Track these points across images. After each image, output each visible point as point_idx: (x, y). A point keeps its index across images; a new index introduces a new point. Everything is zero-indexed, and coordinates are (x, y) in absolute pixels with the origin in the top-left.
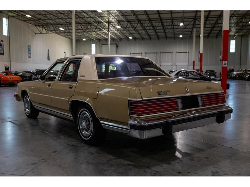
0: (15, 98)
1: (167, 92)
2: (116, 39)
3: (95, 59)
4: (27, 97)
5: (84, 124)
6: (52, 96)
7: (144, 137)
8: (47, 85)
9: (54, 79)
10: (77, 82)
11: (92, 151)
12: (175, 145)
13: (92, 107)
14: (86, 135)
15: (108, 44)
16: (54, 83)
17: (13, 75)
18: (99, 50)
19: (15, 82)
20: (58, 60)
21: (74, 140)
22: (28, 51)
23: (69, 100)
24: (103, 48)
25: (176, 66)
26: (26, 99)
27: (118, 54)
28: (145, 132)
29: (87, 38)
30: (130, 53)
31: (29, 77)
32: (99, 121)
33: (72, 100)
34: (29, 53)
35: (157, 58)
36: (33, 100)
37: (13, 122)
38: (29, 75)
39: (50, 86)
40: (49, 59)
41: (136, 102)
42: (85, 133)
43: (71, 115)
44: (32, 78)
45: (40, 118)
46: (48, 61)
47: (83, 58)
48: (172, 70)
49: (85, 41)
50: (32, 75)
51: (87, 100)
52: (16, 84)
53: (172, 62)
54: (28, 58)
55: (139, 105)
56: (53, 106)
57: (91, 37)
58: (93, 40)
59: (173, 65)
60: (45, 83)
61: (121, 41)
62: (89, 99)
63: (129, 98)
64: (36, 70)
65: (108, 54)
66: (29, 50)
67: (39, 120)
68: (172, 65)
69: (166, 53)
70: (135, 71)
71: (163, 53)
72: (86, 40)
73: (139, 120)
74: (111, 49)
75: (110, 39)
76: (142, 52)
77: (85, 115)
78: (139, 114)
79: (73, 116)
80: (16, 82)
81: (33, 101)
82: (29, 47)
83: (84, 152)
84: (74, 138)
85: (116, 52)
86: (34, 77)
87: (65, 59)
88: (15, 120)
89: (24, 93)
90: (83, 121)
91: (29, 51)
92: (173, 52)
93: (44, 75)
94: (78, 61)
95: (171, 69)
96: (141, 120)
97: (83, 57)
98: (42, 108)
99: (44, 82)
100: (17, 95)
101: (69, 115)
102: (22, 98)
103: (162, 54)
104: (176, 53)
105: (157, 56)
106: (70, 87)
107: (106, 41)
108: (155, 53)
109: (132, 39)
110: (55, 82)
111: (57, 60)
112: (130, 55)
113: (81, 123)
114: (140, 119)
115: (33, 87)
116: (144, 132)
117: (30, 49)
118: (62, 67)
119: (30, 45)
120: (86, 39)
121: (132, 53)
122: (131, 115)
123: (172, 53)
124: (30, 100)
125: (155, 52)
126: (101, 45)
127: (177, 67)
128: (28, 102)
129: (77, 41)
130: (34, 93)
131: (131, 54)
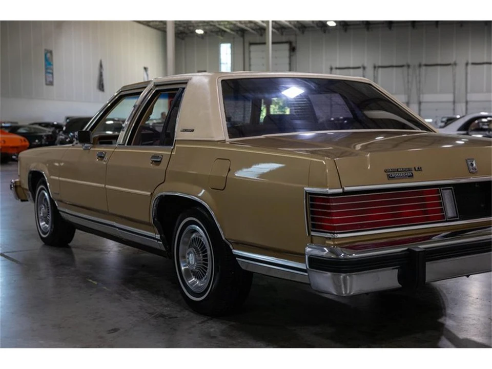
0: (11, 193)
1: (414, 172)
2: (291, 28)
3: (220, 84)
4: (44, 189)
5: (191, 258)
6: (107, 186)
7: (348, 292)
8: (97, 157)
9: (114, 141)
10: (172, 148)
11: (212, 330)
12: (441, 320)
13: (212, 213)
14: (197, 287)
15: (267, 42)
16: (113, 150)
17: (7, 131)
18: (241, 59)
19: (10, 152)
20: (124, 87)
21: (165, 303)
22: (46, 65)
23: (152, 194)
24: (252, 55)
25: (467, 102)
26: (41, 193)
27: (296, 71)
28: (350, 276)
29: (207, 28)
30: (331, 69)
31: (48, 136)
32: (231, 250)
33: (159, 194)
34: (49, 71)
35: (410, 80)
36: (59, 197)
37: (6, 254)
38: (49, 131)
39: (103, 157)
40: (101, 87)
41: (326, 198)
42: (194, 283)
43: (158, 236)
44: (56, 139)
45: (77, 247)
46: (101, 93)
47: (189, 82)
48: (454, 116)
49: (202, 36)
50: (57, 131)
51: (200, 195)
52: (14, 157)
53: (454, 93)
54: (45, 87)
55: (334, 204)
56: (110, 211)
57: (220, 25)
58: (225, 32)
59: (456, 100)
60: (90, 149)
61: (303, 32)
62: (203, 191)
63: (308, 187)
64: (68, 118)
65: (268, 70)
66: (49, 62)
67: (74, 250)
68: (454, 102)
69: (437, 65)
70: (345, 119)
71: (426, 65)
72: (205, 32)
73: (335, 245)
74: (274, 57)
75: (273, 27)
76: (366, 65)
77: (194, 235)
78: (332, 230)
79: (162, 239)
80: (15, 151)
81: (60, 201)
82: (49, 55)
83: (190, 333)
84: (166, 297)
85: (290, 64)
86: (61, 137)
87: (143, 86)
88: (14, 250)
89: (36, 178)
90: (188, 252)
91: (48, 66)
92: (457, 62)
93: (88, 130)
94: (177, 89)
95: (452, 111)
96: (339, 244)
97: (190, 79)
98: (82, 218)
99: (86, 149)
100: (18, 184)
101: (153, 236)
102: (30, 193)
103: (424, 68)
104: (467, 64)
105: (408, 75)
106: (155, 161)
107: (261, 35)
108: (402, 66)
109: (336, 26)
110: (116, 148)
111: (122, 88)
112: (331, 73)
113: (184, 257)
114: (336, 243)
115: (59, 162)
116: (348, 277)
117: (52, 60)
118: (134, 107)
119: (49, 48)
120: (204, 29)
121: (337, 68)
122: (313, 233)
123: (455, 64)
124: (51, 196)
125: (404, 63)
126: (247, 45)
127: (469, 106)
128: (47, 203)
129: (180, 36)
130: (61, 179)
131: (334, 71)
